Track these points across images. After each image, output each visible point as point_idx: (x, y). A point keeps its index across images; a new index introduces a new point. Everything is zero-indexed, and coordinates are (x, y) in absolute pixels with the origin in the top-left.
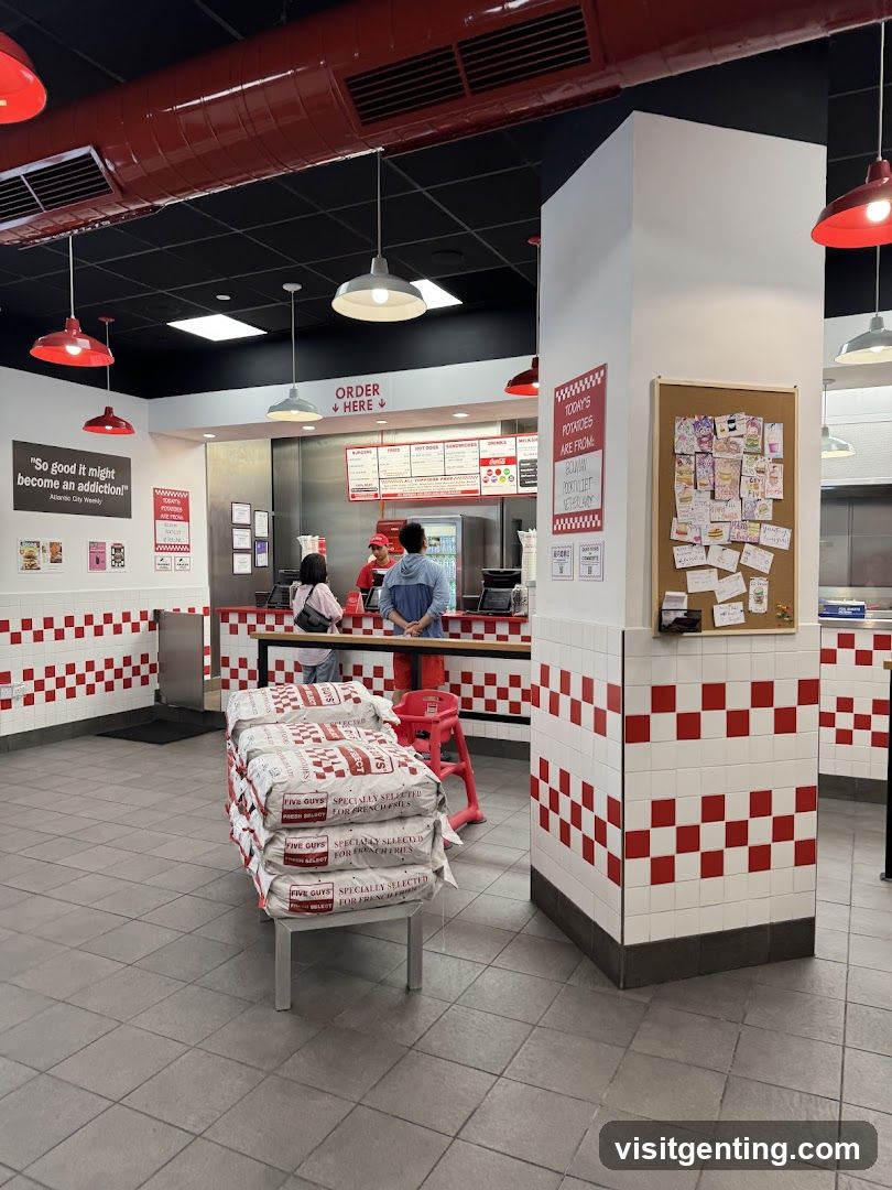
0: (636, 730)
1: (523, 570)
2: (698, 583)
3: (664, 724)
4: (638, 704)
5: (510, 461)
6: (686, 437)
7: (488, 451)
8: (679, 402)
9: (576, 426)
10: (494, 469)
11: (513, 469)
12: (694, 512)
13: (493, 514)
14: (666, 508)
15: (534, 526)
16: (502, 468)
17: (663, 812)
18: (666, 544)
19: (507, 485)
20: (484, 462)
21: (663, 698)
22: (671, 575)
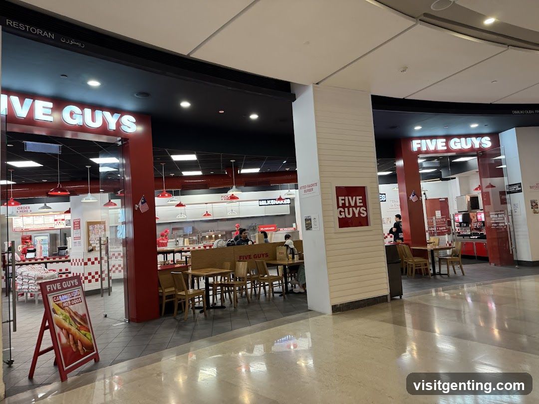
0: (86, 264)
1: (68, 246)
2: (93, 245)
3: (89, 263)
4: (86, 260)
5: (63, 220)
6: (91, 227)
7: (57, 217)
8: (89, 224)
9: (76, 225)
10: (58, 222)
11: (64, 222)
12: (92, 236)
13: (58, 232)
14: (89, 236)
15: (70, 236)
16: (61, 222)
17: (90, 274)
18: (89, 241)
19: (62, 226)
20: (56, 220)
21: (89, 260)
22: (90, 244)
